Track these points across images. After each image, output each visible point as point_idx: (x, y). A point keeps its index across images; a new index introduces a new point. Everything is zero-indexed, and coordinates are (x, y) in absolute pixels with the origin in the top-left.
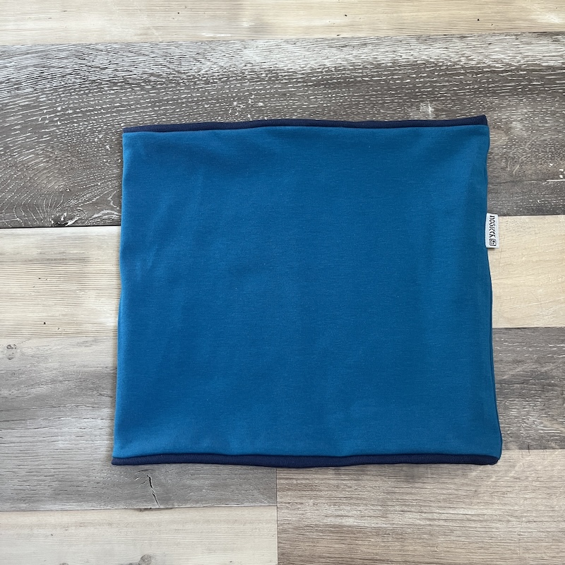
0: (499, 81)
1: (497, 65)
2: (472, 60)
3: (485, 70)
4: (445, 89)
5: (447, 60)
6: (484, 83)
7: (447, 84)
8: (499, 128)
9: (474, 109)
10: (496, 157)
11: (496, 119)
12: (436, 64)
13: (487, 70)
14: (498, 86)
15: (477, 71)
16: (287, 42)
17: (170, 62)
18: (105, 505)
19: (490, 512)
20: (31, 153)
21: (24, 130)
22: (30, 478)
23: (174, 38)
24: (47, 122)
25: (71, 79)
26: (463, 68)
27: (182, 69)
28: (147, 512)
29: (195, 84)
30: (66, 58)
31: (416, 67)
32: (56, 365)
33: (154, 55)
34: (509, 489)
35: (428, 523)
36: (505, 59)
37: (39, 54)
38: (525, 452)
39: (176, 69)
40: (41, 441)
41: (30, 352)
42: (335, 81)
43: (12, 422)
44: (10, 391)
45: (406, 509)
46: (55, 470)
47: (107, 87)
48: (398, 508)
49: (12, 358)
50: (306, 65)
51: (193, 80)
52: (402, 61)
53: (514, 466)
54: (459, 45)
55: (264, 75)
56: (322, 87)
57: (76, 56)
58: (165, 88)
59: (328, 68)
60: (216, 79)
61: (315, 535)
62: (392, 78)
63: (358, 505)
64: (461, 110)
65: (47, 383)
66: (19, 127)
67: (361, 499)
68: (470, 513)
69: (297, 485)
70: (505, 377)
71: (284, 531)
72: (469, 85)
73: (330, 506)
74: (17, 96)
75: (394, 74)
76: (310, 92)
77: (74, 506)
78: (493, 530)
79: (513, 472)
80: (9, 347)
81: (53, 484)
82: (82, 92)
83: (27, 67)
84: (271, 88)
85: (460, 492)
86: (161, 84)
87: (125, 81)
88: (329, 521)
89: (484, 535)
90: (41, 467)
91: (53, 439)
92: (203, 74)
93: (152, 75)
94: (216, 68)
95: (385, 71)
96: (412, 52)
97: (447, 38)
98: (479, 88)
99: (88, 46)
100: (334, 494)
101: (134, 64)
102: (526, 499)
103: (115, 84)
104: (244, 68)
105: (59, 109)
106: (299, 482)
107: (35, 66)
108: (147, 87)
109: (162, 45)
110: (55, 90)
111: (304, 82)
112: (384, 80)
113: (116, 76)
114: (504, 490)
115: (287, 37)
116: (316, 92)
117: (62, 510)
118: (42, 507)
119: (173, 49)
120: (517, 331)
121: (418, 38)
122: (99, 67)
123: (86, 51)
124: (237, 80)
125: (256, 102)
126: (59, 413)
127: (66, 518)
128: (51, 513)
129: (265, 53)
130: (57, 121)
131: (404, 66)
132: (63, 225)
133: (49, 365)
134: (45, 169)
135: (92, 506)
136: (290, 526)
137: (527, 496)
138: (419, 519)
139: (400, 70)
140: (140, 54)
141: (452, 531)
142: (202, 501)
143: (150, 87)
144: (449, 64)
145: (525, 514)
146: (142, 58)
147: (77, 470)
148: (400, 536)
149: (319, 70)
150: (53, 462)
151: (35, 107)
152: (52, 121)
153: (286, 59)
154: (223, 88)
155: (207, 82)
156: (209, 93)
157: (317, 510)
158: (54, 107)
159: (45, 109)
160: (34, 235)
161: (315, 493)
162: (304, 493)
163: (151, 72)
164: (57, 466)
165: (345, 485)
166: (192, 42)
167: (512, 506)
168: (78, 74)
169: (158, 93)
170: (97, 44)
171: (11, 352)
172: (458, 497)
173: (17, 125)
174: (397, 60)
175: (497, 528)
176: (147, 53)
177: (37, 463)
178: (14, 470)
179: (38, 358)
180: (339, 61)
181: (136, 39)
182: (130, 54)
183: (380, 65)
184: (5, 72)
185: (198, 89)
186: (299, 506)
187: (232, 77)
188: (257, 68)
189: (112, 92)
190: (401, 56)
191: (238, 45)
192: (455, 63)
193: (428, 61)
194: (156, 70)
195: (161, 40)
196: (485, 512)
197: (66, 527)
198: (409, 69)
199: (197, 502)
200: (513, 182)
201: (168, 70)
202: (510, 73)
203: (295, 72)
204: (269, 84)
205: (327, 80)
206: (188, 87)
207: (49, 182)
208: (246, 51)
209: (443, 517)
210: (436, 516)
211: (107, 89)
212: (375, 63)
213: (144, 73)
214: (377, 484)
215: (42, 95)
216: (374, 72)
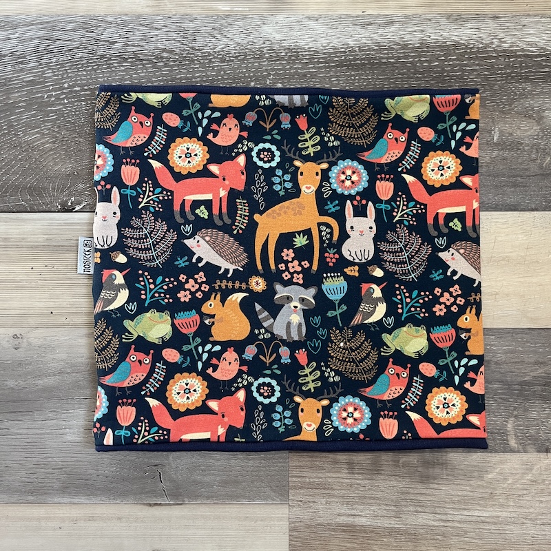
0: (532, 66)
1: (531, 49)
2: (505, 42)
3: (518, 53)
4: (475, 73)
5: (478, 41)
6: (516, 68)
7: (478, 68)
8: (530, 117)
9: (505, 96)
10: (526, 148)
11: (528, 107)
12: (467, 46)
13: (521, 53)
14: (531, 72)
15: (508, 54)
16: (309, 18)
17: (184, 38)
18: (114, 499)
19: (504, 514)
20: (37, 133)
21: (28, 107)
22: (38, 470)
23: (189, 10)
24: (53, 99)
25: (78, 53)
26: (495, 51)
27: (197, 45)
28: (156, 507)
29: (210, 62)
30: (73, 30)
31: (444, 48)
32: (64, 356)
33: (167, 29)
34: (525, 492)
35: (442, 524)
36: (539, 42)
37: (45, 25)
38: (543, 455)
39: (191, 45)
40: (48, 434)
41: (35, 342)
42: (359, 62)
43: (20, 414)
44: (16, 381)
45: (419, 509)
46: (63, 463)
47: (117, 63)
48: (411, 509)
49: (18, 348)
50: (329, 43)
51: (208, 58)
52: (431, 41)
53: (531, 469)
54: (492, 25)
55: (283, 54)
56: (344, 68)
57: (84, 29)
58: (178, 66)
59: (352, 47)
60: (232, 57)
61: (327, 534)
62: (420, 60)
63: (371, 504)
64: (492, 96)
65: (54, 375)
66: (23, 104)
67: (374, 499)
68: (484, 515)
69: (309, 483)
70: (525, 379)
71: (296, 529)
72: (501, 69)
73: (343, 504)
74: (22, 70)
75: (422, 56)
76: (332, 74)
77: (83, 499)
78: (507, 532)
79: (530, 475)
80: (15, 336)
81: (62, 477)
82: (90, 68)
83: (31, 39)
84: (291, 68)
85: (476, 494)
86: (174, 61)
87: (136, 57)
88: (342, 520)
89: (497, 537)
90: (50, 460)
91: (61, 431)
92: (219, 51)
93: (164, 50)
94: (232, 45)
95: (412, 52)
96: (442, 33)
97: (479, 18)
98: (512, 73)
99: (95, 18)
100: (347, 493)
101: (145, 38)
102: (541, 502)
103: (125, 60)
104: (262, 46)
105: (66, 85)
106: (311, 480)
107: (39, 38)
108: (158, 64)
109: (175, 19)
110: (62, 64)
111: (325, 62)
112: (411, 63)
113: (126, 51)
114: (520, 492)
115: (309, 12)
116: (338, 74)
117: (71, 503)
118: (50, 500)
119: (186, 24)
120: (540, 331)
121: (449, 17)
122: (108, 41)
123: (94, 23)
124: (254, 58)
125: (275, 83)
126: (67, 406)
127: (75, 512)
128: (59, 506)
129: (285, 30)
130: (63, 99)
131: (433, 47)
132: (71, 210)
133: (56, 356)
134: (51, 150)
135: (101, 500)
136: (302, 524)
137: (542, 499)
138: (433, 520)
139: (428, 52)
140: (152, 28)
141: (466, 533)
142: (212, 497)
143: (162, 64)
144: (480, 46)
145: (540, 517)
146: (154, 32)
147: (86, 463)
148: (414, 537)
149: (343, 50)
150: (61, 455)
151: (40, 83)
152: (58, 99)
153: (307, 37)
154: (239, 67)
155: (223, 61)
156: (225, 72)
157: (330, 509)
158: (61, 83)
159: (52, 85)
160: (39, 220)
161: (328, 491)
162: (317, 491)
163: (164, 47)
164: (65, 459)
165: (359, 484)
166: (208, 16)
167: (528, 508)
168: (85, 48)
169: (171, 71)
170: (106, 15)
171: (17, 341)
172: (474, 499)
173: (20, 102)
174: (426, 40)
175: (511, 530)
176: (159, 27)
177: (45, 455)
178: (21, 462)
179: (45, 348)
180: (364, 40)
181: (147, 11)
182: (141, 28)
183: (407, 45)
184: (8, 44)
185: (213, 67)
186: (312, 505)
187: (250, 55)
188: (276, 46)
189: (122, 68)
190: (430, 36)
191: (257, 21)
192: (487, 46)
193: (458, 43)
194: (169, 46)
195: (174, 13)
196: (500, 514)
197: (75, 521)
198: (438, 51)
199: (208, 498)
200: (543, 175)
201: (182, 46)
202: (544, 58)
203: (316, 52)
204: (289, 64)
205: (350, 60)
206: (202, 65)
207: (56, 164)
208: (265, 27)
209: (458, 518)
210: (450, 518)
211: (116, 65)
212: (401, 43)
213: (157, 48)
214: (391, 484)
215: (47, 70)
216: (401, 53)
